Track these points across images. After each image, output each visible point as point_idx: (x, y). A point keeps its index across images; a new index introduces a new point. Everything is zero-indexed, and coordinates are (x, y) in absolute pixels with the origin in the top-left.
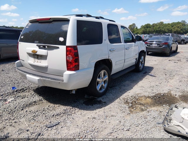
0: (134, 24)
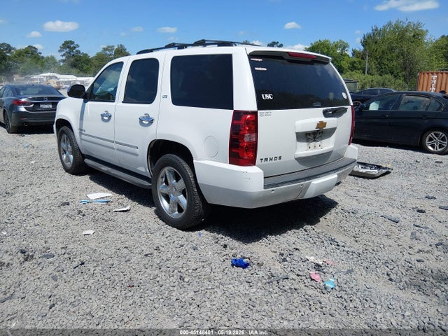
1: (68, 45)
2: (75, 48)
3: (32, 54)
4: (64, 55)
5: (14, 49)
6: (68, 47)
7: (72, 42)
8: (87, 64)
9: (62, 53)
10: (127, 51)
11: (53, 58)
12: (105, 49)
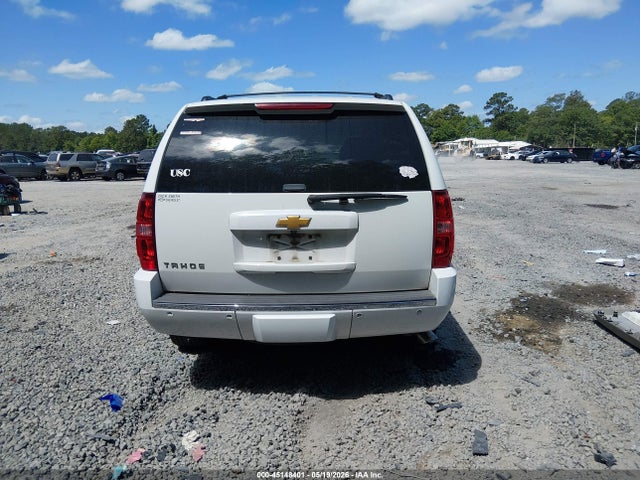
0: (142, 119)
1: (498, 99)
2: (506, 102)
3: (453, 115)
4: (491, 113)
5: (432, 110)
6: (499, 102)
7: (503, 95)
8: (524, 123)
9: (489, 111)
10: (584, 99)
11: (476, 117)
12: (550, 100)
